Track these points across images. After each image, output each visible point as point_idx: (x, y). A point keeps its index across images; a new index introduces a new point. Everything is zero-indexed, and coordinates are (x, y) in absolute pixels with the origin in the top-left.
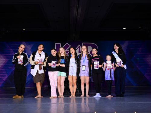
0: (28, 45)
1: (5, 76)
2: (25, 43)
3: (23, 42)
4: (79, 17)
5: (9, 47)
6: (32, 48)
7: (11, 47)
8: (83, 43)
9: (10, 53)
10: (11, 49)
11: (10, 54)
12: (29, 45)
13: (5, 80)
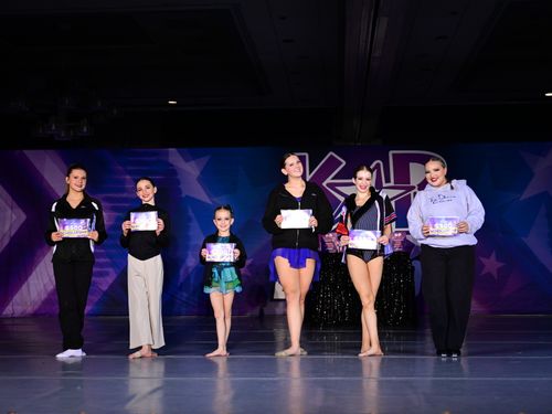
0: (187, 161)
1: (107, 274)
2: (178, 155)
3: (170, 149)
4: (377, 54)
5: (120, 168)
6: (202, 173)
7: (130, 168)
8: (391, 153)
9: (123, 190)
10: (128, 177)
11: (125, 195)
12: (193, 163)
13: (105, 288)
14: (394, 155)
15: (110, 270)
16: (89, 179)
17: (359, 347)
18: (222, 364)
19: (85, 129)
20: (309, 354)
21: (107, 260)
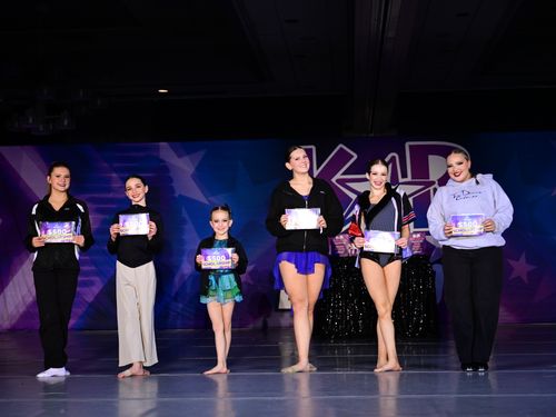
0: (180, 156)
1: (92, 283)
3: (161, 144)
4: (391, 34)
5: (105, 164)
6: (197, 169)
7: (116, 165)
8: (407, 145)
9: (109, 190)
10: (114, 175)
11: (111, 195)
12: (186, 158)
13: (90, 299)
14: (410, 146)
15: (97, 279)
16: (73, 177)
17: (374, 362)
18: (222, 382)
19: (66, 123)
20: (318, 370)
21: (93, 268)
